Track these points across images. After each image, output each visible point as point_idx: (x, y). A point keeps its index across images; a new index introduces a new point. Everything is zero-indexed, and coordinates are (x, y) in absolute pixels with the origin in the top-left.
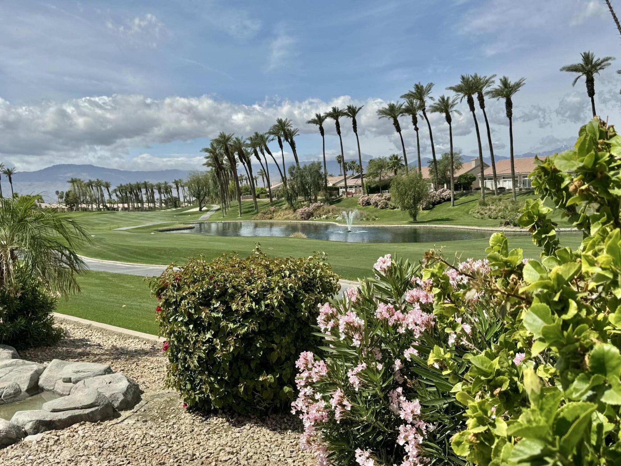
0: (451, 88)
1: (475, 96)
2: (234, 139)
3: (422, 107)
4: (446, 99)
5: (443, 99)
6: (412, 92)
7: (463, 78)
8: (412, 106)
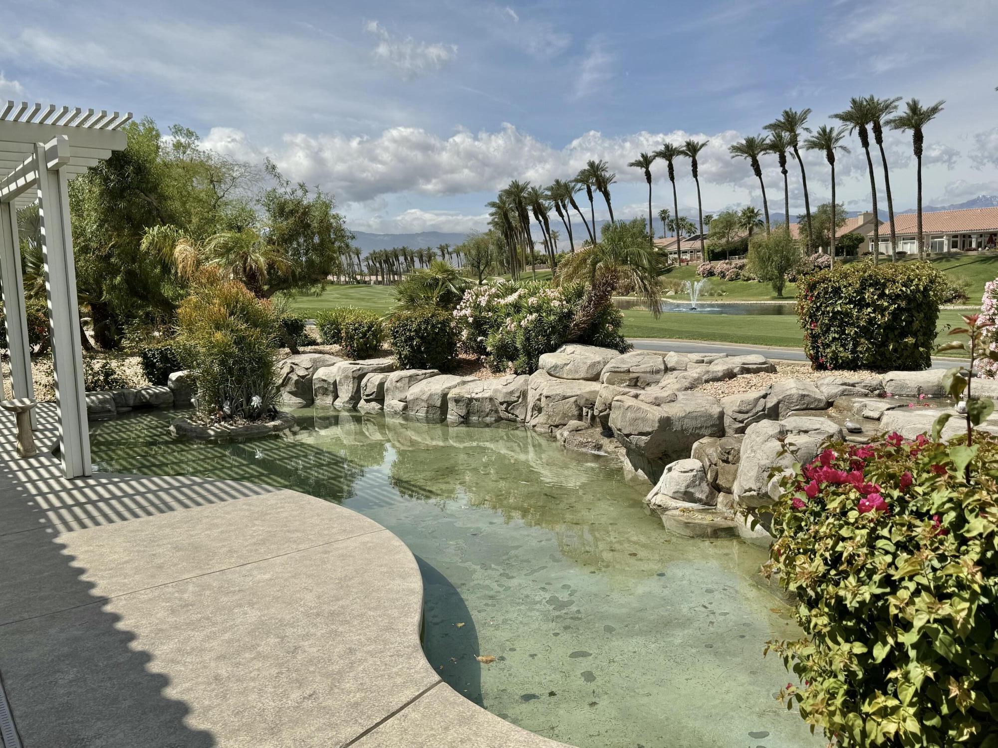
0: (836, 116)
1: (869, 127)
2: (530, 190)
3: (794, 142)
4: (828, 130)
5: (824, 130)
6: (780, 121)
7: (854, 101)
8: (780, 140)
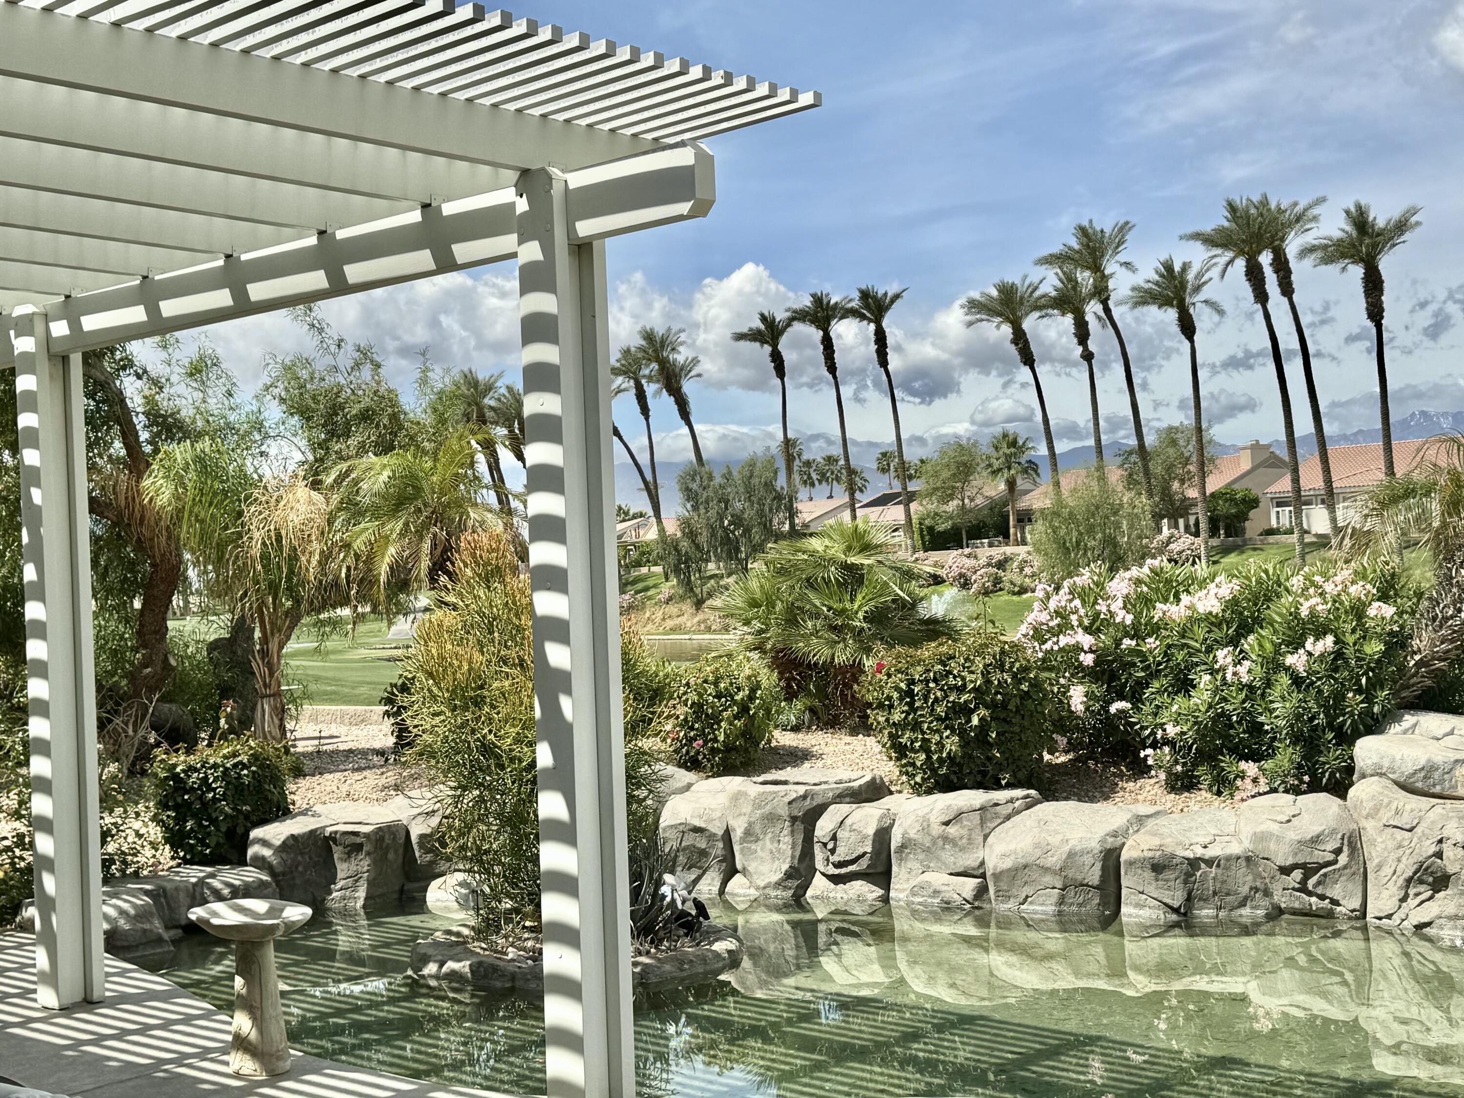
1: (1265, 259)
3: (1101, 293)
4: (1177, 268)
5: (1168, 267)
6: (1070, 248)
7: (1232, 208)
8: (1074, 288)
